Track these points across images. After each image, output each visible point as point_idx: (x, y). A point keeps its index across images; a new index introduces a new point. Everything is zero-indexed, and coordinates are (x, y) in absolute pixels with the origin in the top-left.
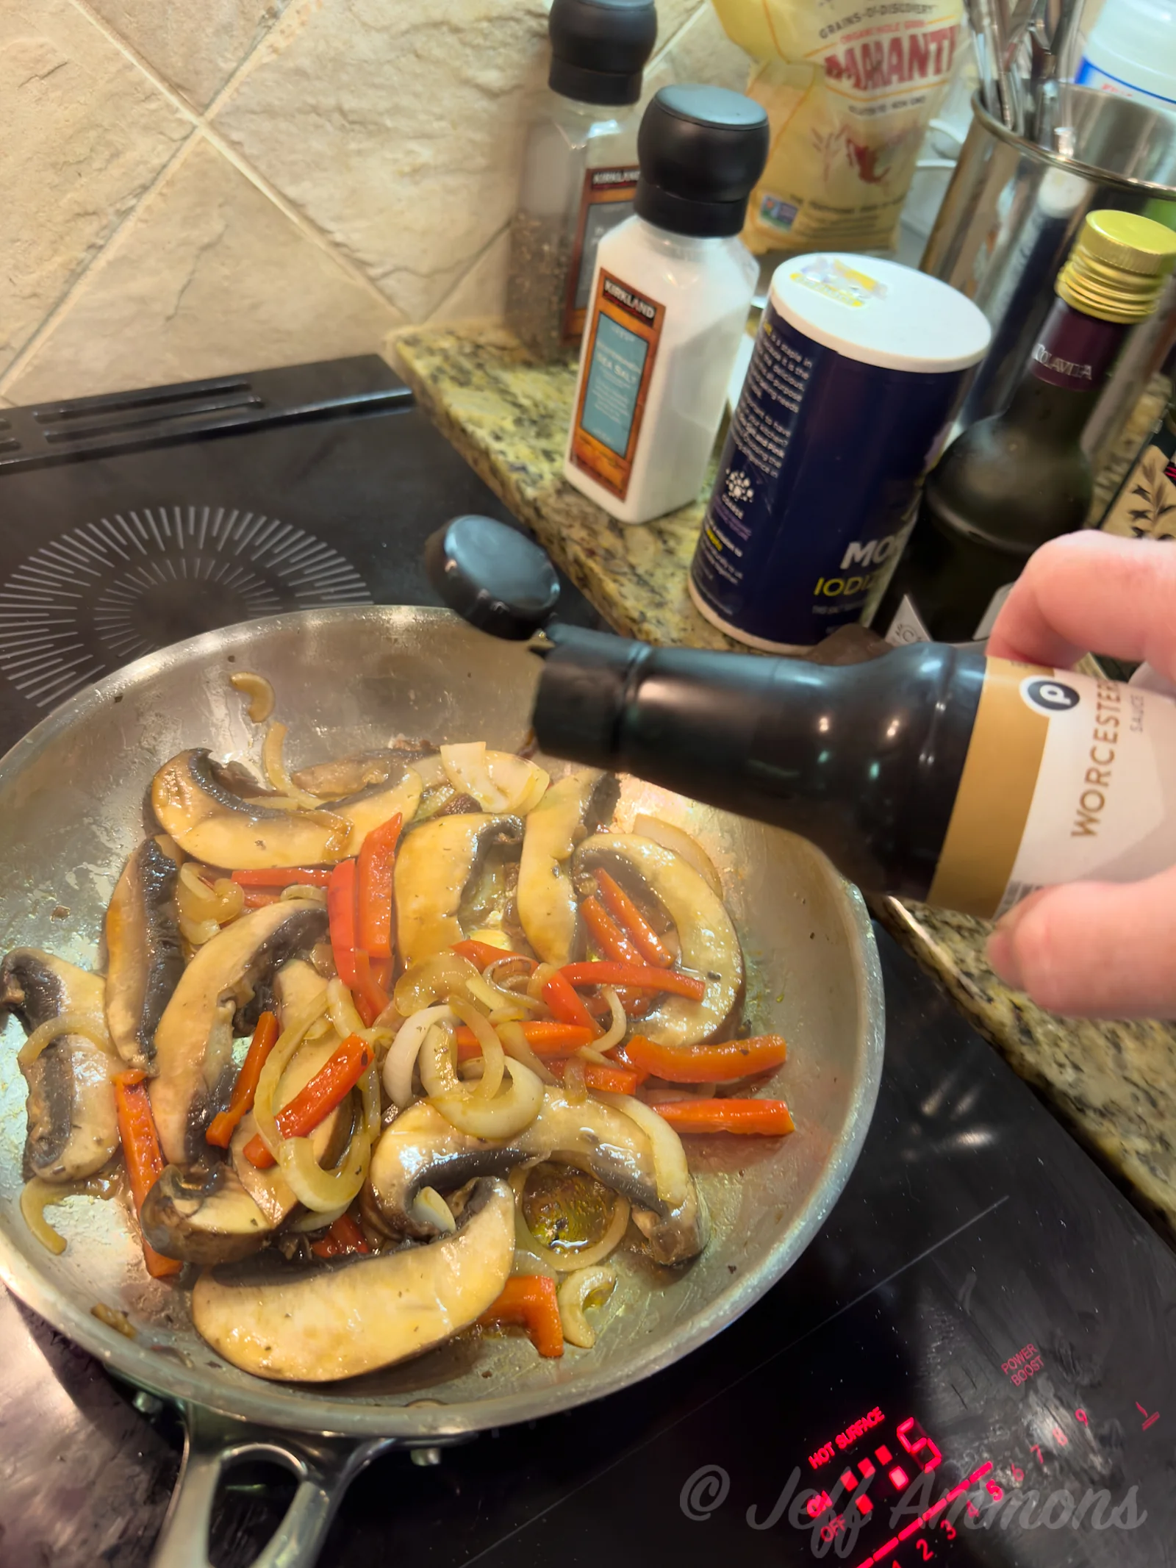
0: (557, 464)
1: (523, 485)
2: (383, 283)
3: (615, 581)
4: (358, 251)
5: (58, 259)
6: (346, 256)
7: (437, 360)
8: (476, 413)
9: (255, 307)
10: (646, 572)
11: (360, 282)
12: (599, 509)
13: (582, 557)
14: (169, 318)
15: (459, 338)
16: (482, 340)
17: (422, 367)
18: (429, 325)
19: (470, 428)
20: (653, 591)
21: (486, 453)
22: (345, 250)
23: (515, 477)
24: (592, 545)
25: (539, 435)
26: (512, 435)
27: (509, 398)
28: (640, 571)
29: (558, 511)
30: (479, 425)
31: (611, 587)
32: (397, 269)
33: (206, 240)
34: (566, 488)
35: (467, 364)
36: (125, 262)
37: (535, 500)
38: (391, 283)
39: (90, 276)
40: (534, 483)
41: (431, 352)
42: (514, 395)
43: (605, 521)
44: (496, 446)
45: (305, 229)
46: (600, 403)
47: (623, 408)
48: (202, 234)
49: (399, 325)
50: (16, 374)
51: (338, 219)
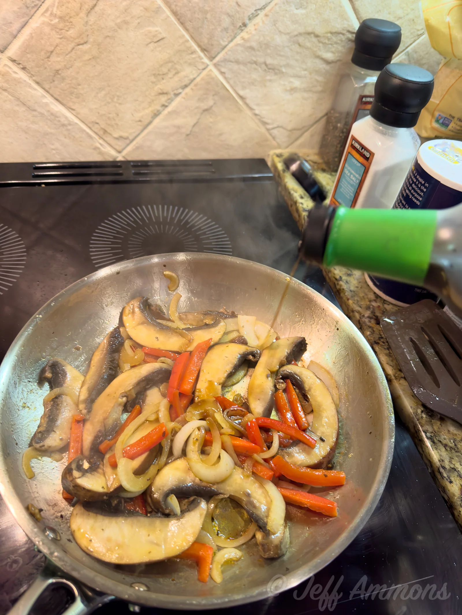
2: (272, 131)
4: (264, 118)
5: (151, 109)
6: (259, 120)
9: (221, 135)
11: (263, 130)
14: (188, 135)
16: (307, 158)
17: (280, 166)
18: (287, 150)
19: (292, 192)
21: (295, 203)
22: (259, 117)
23: (303, 213)
30: (295, 191)
32: (278, 127)
33: (206, 107)
36: (175, 113)
38: (275, 132)
39: (161, 116)
44: (300, 200)
45: (244, 107)
46: (343, 189)
47: (351, 192)
48: (205, 105)
49: (276, 148)
50: (129, 149)
51: (258, 105)
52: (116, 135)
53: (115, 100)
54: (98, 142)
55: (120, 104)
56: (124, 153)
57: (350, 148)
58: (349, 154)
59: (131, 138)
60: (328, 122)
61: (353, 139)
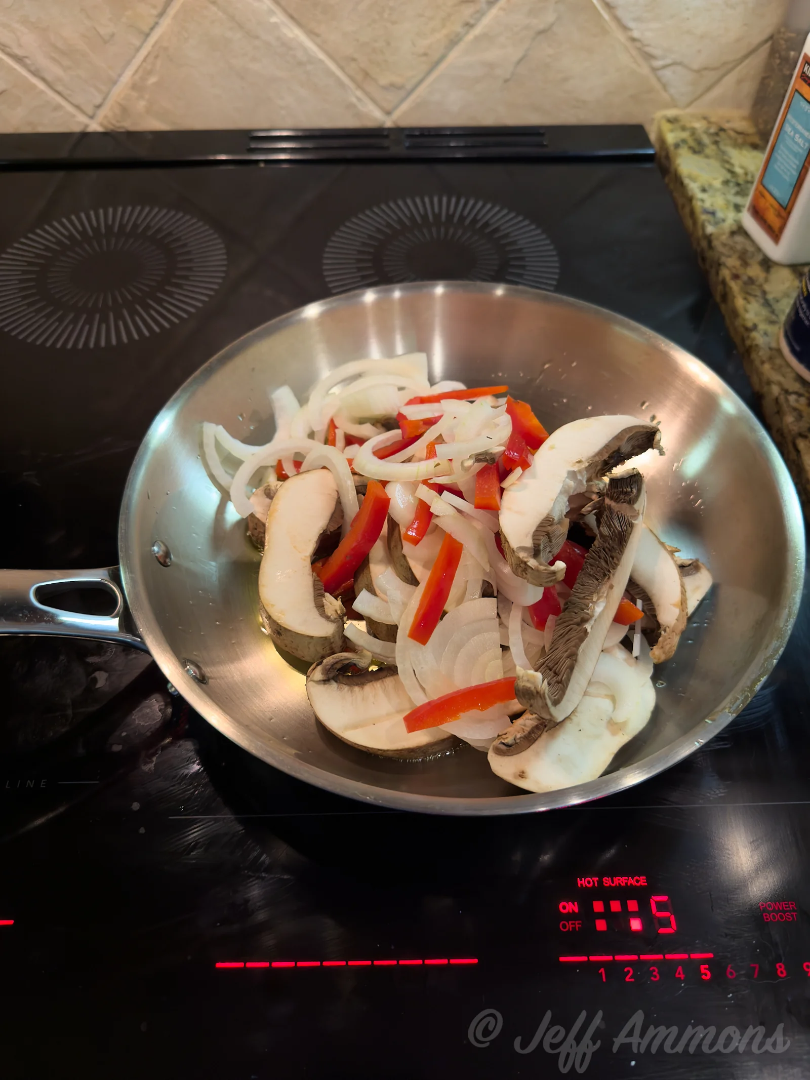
0: (740, 215)
1: (707, 224)
2: (661, 73)
3: (745, 299)
4: (648, 45)
5: (444, 32)
6: (639, 49)
7: (685, 135)
8: (695, 172)
9: (566, 79)
10: (774, 298)
11: (645, 70)
12: (759, 249)
13: (728, 278)
14: (506, 81)
15: (709, 122)
16: (726, 126)
17: (671, 138)
18: (689, 110)
19: (686, 181)
20: (773, 312)
21: (690, 199)
22: (638, 44)
23: (703, 217)
24: (741, 271)
25: (737, 194)
26: (717, 190)
27: (727, 166)
28: (770, 297)
29: (724, 245)
30: (694, 180)
31: (740, 302)
32: (675, 64)
33: (541, 27)
34: (740, 230)
35: (706, 140)
36: (487, 38)
37: (711, 235)
38: (667, 74)
39: (461, 46)
40: (716, 223)
41: (684, 129)
42: (732, 165)
43: (760, 257)
44: (699, 195)
45: (613, 25)
46: (779, 164)
47: (793, 169)
48: (539, 23)
49: (667, 106)
50: (404, 107)
51: (638, 19)
52: (383, 81)
53: (386, 15)
54: (355, 95)
55: (394, 23)
56: (396, 114)
57: (800, 80)
58: (797, 94)
59: (409, 86)
60: (773, 52)
61: (807, 62)
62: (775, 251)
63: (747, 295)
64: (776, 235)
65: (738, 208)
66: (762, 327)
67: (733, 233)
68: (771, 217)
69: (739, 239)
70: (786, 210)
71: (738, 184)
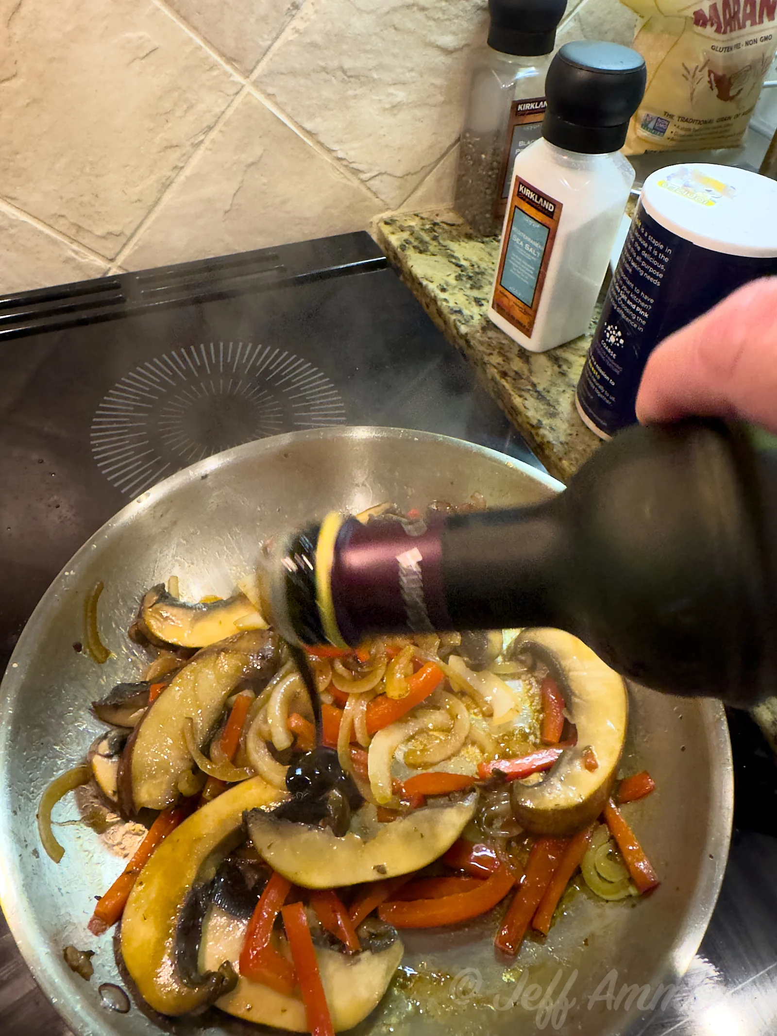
1: (459, 324)
2: (370, 183)
3: (520, 396)
4: (354, 162)
5: (154, 177)
6: (346, 166)
7: (406, 235)
8: (430, 273)
10: (544, 390)
11: (355, 183)
13: (498, 377)
14: (226, 212)
15: (422, 219)
16: (438, 220)
17: (395, 240)
18: (401, 210)
19: (424, 282)
20: (548, 403)
21: (434, 300)
22: (345, 163)
23: (453, 317)
24: (505, 368)
25: (472, 287)
26: (454, 288)
27: (453, 260)
28: (540, 388)
29: (482, 343)
30: (431, 281)
31: (517, 401)
32: (380, 174)
33: (251, 160)
34: (489, 325)
35: (426, 238)
36: (197, 177)
37: (466, 334)
38: (375, 184)
39: (175, 187)
40: (466, 322)
41: (402, 229)
42: (457, 258)
43: (516, 350)
44: (442, 295)
45: (317, 148)
46: (514, 269)
47: (529, 273)
48: (248, 157)
49: (381, 211)
50: (127, 252)
51: (340, 142)
52: (99, 232)
54: (70, 250)
56: (120, 260)
57: (517, 198)
58: (517, 209)
59: (128, 233)
60: (463, 154)
61: (520, 183)
62: (530, 344)
63: (520, 390)
64: (528, 331)
65: (478, 302)
66: (545, 422)
67: (484, 329)
68: (518, 314)
69: (491, 334)
70: (531, 309)
71: (470, 278)
